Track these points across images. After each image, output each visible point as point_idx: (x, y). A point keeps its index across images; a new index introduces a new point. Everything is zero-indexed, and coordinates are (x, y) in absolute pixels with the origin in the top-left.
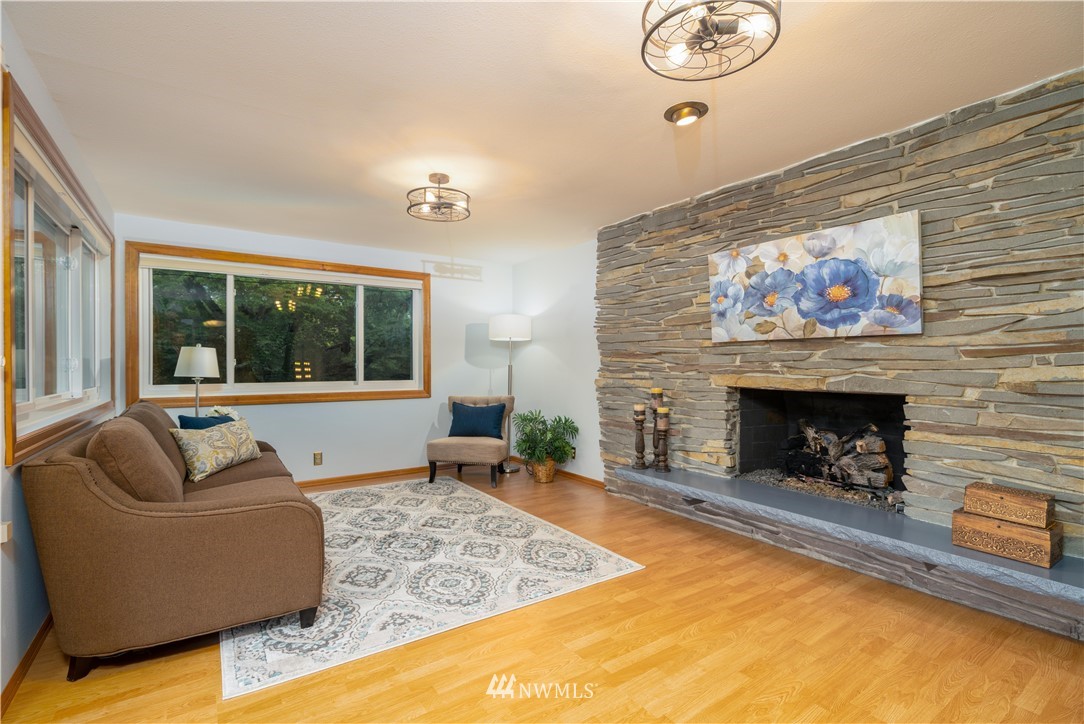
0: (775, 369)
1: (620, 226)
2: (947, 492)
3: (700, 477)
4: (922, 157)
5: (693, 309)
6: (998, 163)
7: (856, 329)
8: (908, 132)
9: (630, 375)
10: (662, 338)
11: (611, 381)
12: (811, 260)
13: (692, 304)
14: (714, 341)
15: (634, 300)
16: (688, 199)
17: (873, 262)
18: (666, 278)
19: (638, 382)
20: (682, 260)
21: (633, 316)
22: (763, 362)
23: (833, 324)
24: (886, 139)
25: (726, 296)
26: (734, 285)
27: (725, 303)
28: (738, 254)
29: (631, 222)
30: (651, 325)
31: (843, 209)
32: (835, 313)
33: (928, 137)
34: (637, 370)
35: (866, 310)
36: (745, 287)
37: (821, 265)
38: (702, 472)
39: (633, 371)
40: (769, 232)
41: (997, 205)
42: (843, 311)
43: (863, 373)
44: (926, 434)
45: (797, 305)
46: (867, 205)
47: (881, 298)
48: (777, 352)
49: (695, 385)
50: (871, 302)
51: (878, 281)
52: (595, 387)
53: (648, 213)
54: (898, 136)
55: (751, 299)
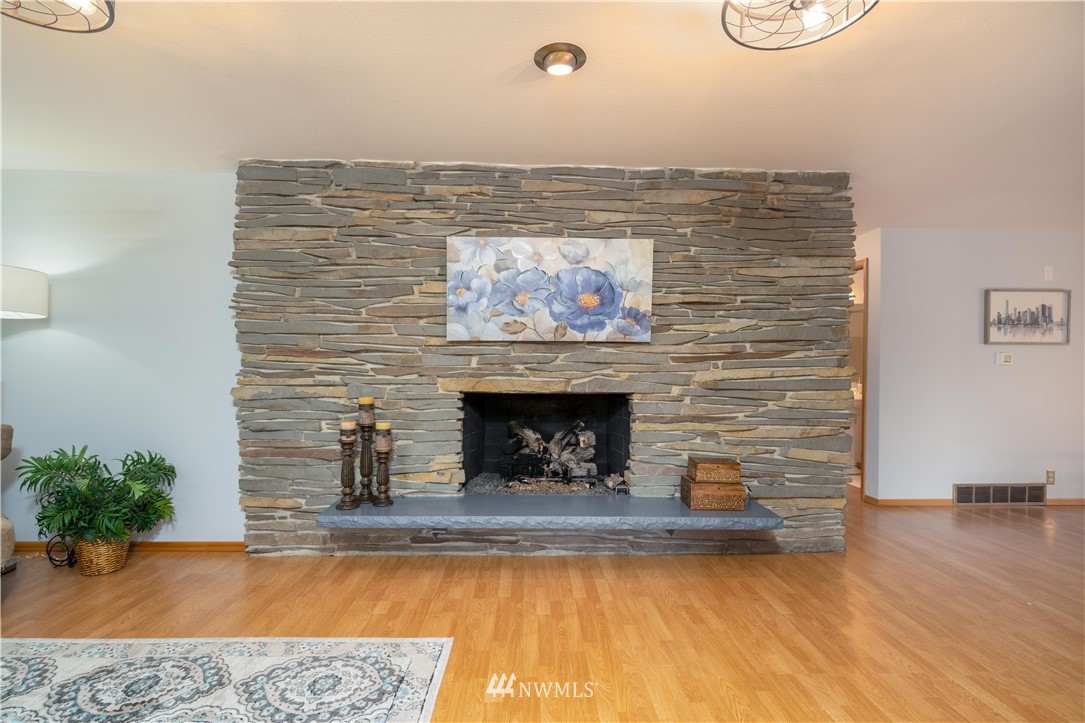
0: (519, 372)
1: (288, 166)
2: (661, 469)
3: (424, 501)
4: (650, 197)
5: (416, 298)
6: (699, 218)
7: (602, 336)
8: (639, 172)
9: (310, 381)
10: (364, 331)
11: (269, 390)
12: (565, 265)
13: (413, 293)
14: (448, 339)
15: (316, 275)
16: (412, 162)
17: (619, 277)
18: (376, 254)
19: (321, 390)
20: (399, 236)
21: (313, 298)
22: (504, 364)
23: (583, 329)
24: (623, 171)
25: (468, 288)
26: (480, 277)
27: (466, 297)
28: (486, 244)
29: (313, 166)
30: (345, 313)
31: (585, 223)
32: (585, 320)
33: (653, 181)
34: (319, 373)
35: (611, 319)
36: (492, 281)
37: (575, 272)
38: (429, 495)
39: (311, 374)
40: (515, 227)
41: (693, 249)
42: (592, 318)
43: (603, 375)
44: (649, 424)
45: (550, 307)
46: (607, 224)
47: (623, 309)
48: (520, 354)
49: (415, 392)
50: (615, 312)
51: (621, 294)
52: (231, 398)
53: (343, 161)
54: (632, 172)
55: (499, 295)
